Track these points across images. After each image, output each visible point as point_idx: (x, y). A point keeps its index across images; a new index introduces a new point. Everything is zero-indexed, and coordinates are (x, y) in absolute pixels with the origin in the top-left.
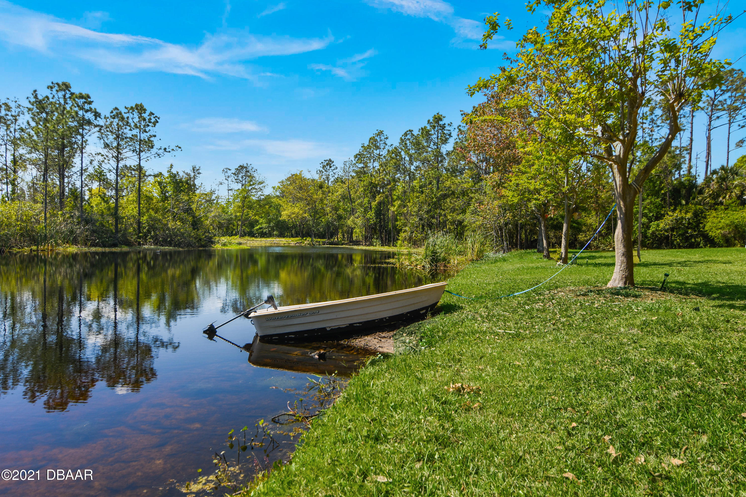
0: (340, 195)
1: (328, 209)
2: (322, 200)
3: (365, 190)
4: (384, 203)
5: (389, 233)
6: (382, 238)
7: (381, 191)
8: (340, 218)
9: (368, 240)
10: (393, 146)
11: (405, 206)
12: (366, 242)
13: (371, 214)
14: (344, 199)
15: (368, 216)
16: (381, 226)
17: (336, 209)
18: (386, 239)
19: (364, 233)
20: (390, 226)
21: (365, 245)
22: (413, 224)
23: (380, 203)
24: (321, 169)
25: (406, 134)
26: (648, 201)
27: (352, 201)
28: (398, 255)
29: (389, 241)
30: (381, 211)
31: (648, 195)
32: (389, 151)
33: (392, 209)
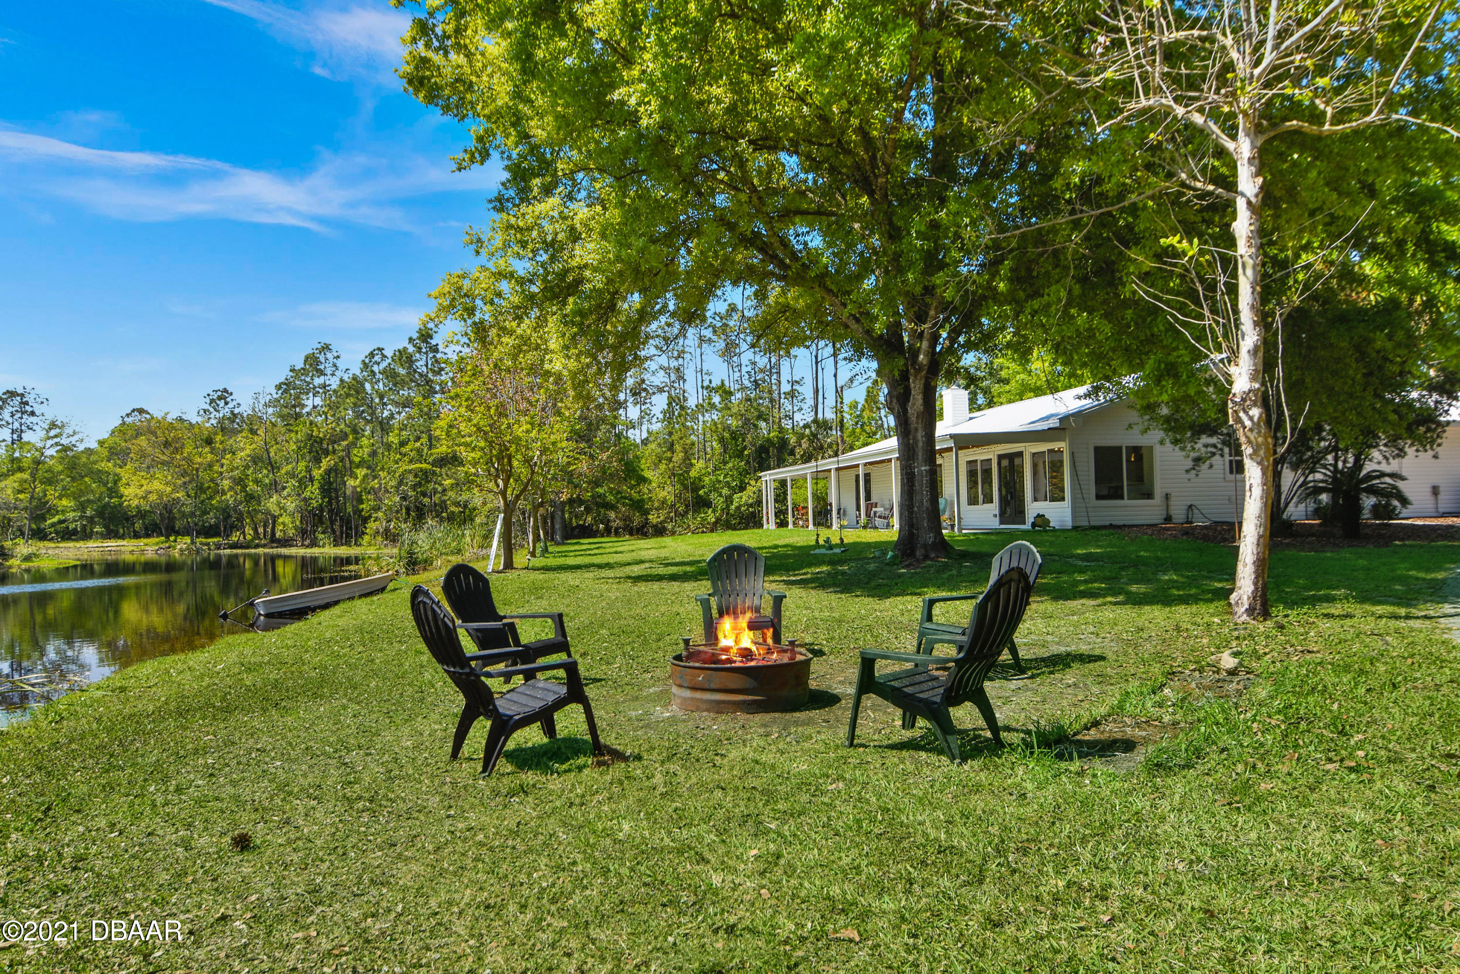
0: (249, 456)
1: (226, 484)
2: (210, 466)
3: (299, 448)
4: (336, 471)
5: (346, 522)
6: (334, 532)
7: (330, 448)
8: (251, 498)
9: (307, 535)
10: (351, 372)
11: (375, 477)
12: (303, 540)
13: (313, 491)
14: (255, 463)
15: (307, 494)
16: (331, 511)
17: (240, 482)
18: (342, 533)
19: (298, 523)
20: (350, 509)
21: (303, 545)
22: (390, 508)
23: (328, 472)
24: (207, 407)
25: (372, 355)
26: (730, 465)
27: (273, 467)
28: (363, 559)
29: (349, 536)
30: (330, 483)
31: (730, 457)
32: (342, 380)
33: (351, 483)
